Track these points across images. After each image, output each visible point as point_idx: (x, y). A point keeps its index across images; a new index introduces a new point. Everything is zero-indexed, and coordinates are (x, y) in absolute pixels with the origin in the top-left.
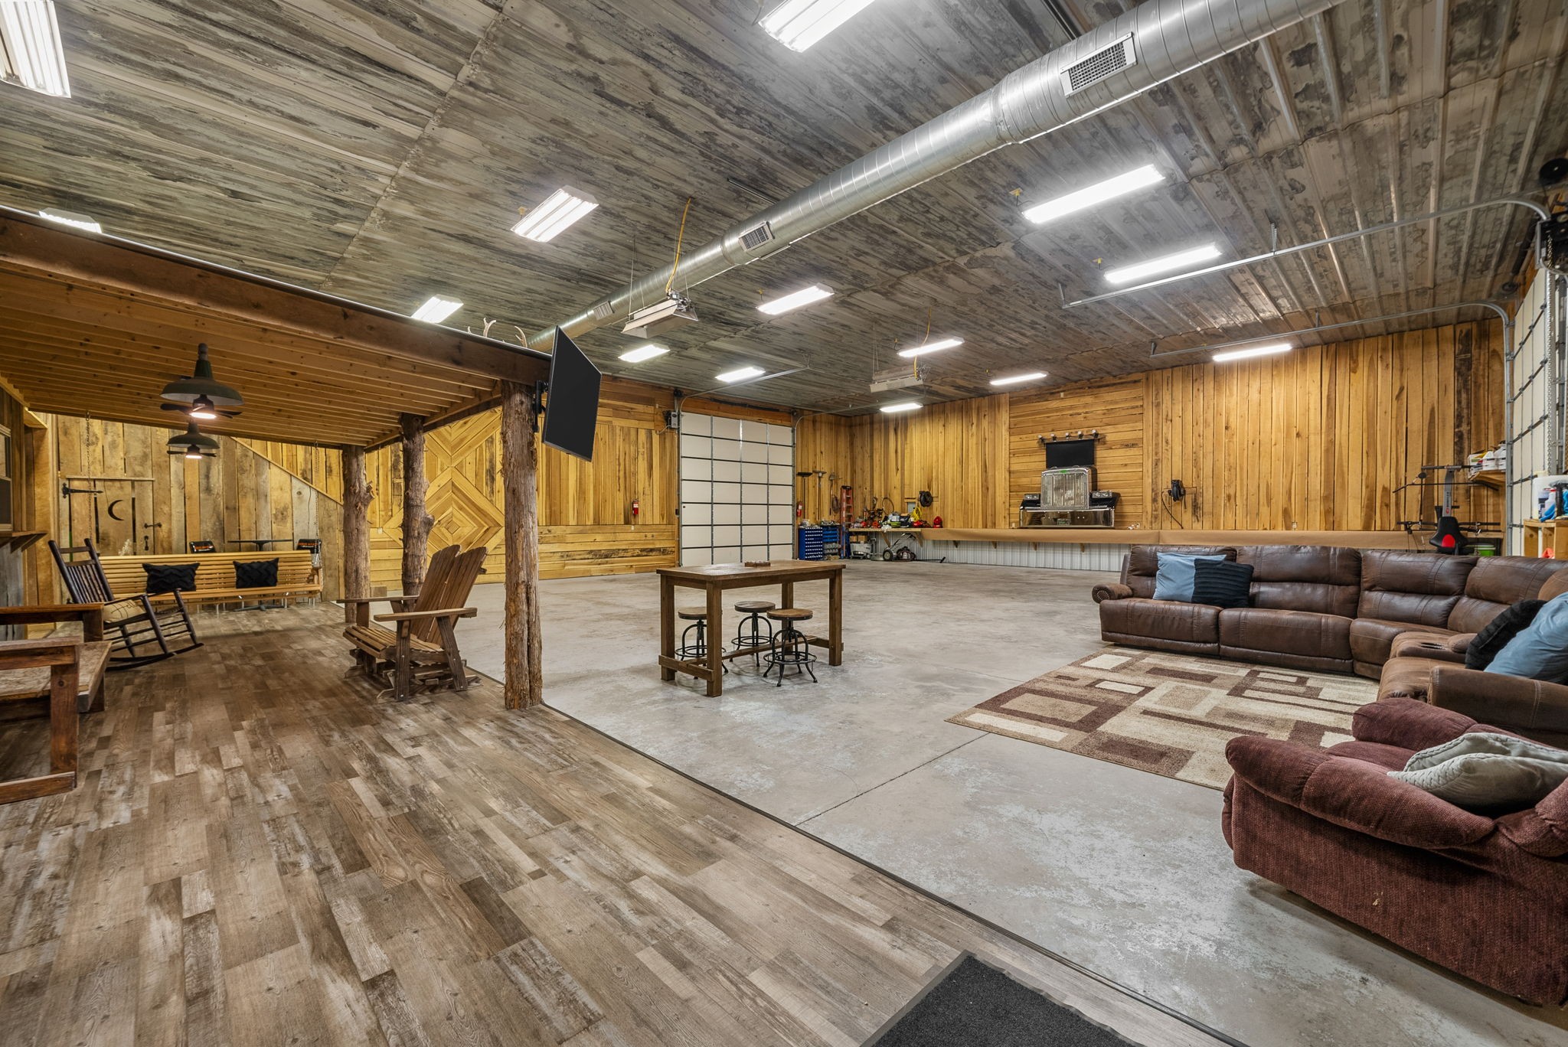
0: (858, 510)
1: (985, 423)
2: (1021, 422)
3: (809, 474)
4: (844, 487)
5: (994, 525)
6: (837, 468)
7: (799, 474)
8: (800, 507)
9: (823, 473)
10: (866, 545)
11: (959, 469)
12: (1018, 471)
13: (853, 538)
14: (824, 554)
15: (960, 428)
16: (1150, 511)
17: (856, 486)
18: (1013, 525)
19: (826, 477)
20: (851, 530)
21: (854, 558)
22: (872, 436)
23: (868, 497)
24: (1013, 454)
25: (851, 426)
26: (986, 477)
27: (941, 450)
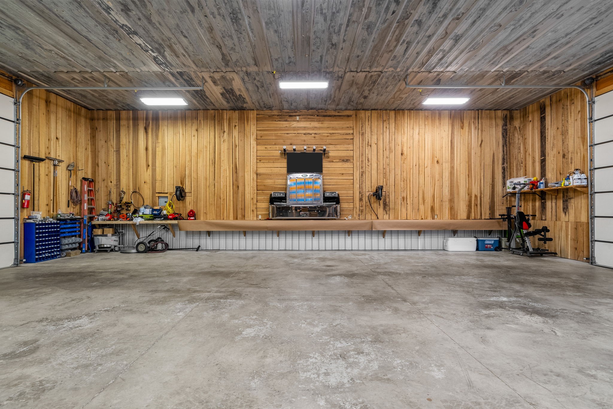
0: (101, 202)
1: (236, 133)
2: (266, 135)
3: (40, 160)
4: (85, 179)
5: (244, 217)
6: (76, 157)
7: (25, 157)
8: (27, 197)
9: (60, 161)
10: (114, 238)
11: (212, 169)
12: (263, 174)
13: (99, 231)
14: (62, 250)
15: (212, 134)
16: (358, 207)
17: (99, 179)
18: (260, 217)
19: (63, 166)
20: (95, 222)
21: (99, 251)
22: (118, 131)
23: (114, 191)
24: (259, 159)
25: (92, 119)
26: (237, 177)
27: (194, 151)
